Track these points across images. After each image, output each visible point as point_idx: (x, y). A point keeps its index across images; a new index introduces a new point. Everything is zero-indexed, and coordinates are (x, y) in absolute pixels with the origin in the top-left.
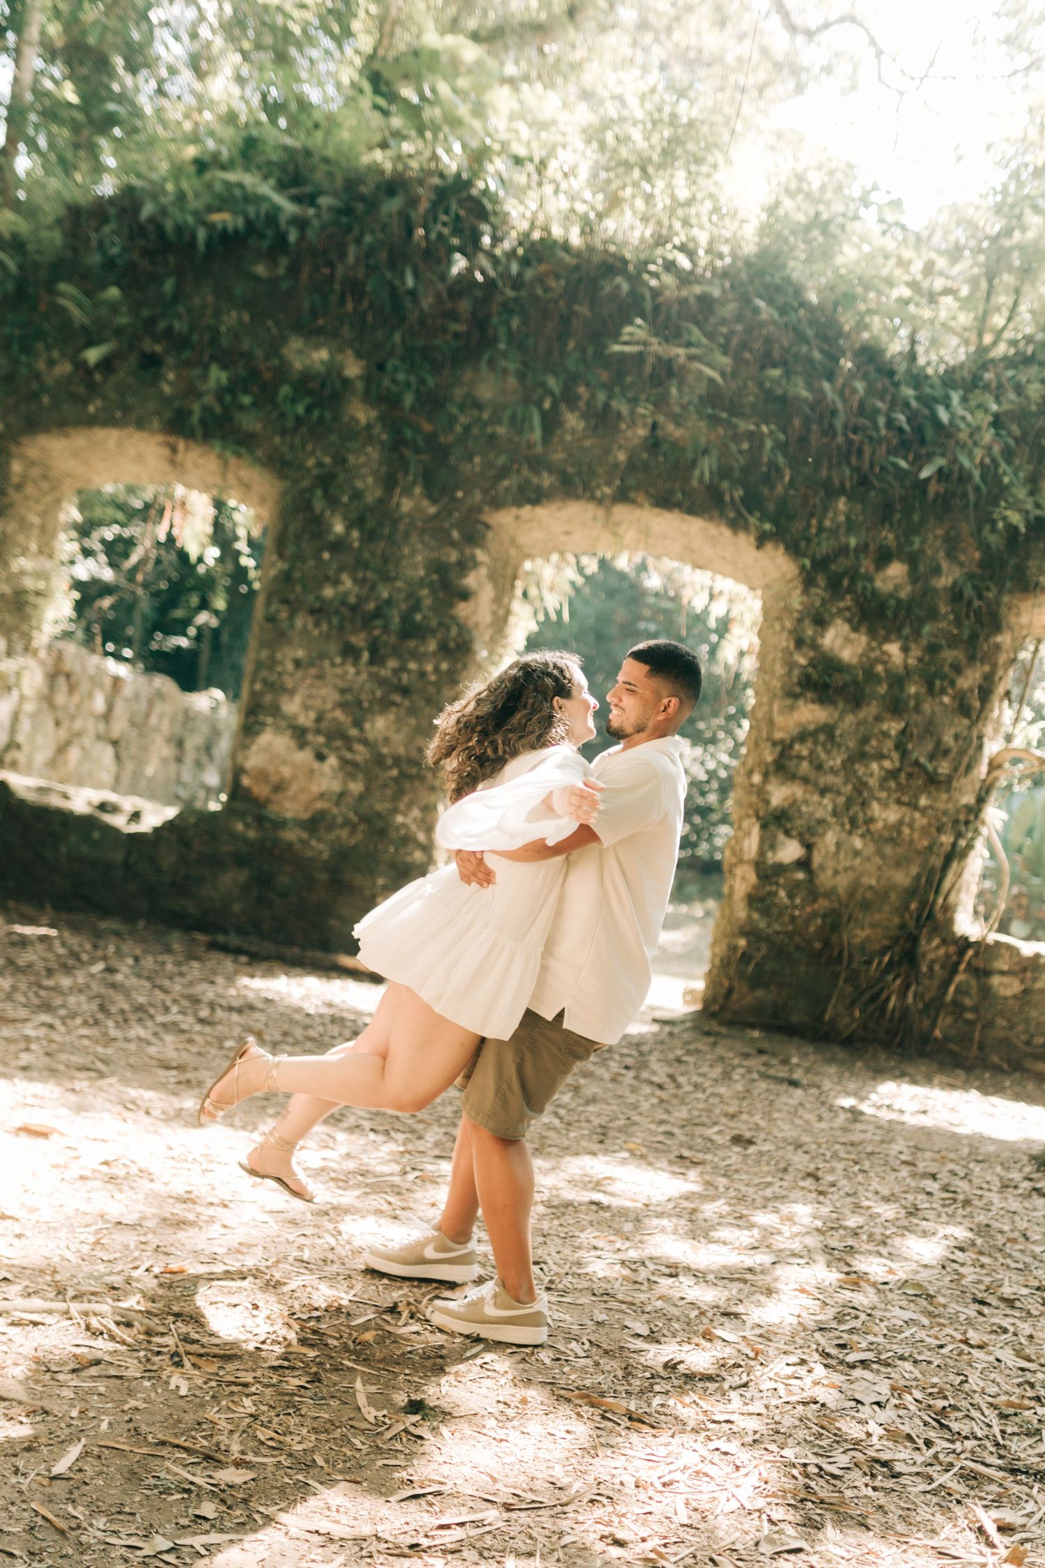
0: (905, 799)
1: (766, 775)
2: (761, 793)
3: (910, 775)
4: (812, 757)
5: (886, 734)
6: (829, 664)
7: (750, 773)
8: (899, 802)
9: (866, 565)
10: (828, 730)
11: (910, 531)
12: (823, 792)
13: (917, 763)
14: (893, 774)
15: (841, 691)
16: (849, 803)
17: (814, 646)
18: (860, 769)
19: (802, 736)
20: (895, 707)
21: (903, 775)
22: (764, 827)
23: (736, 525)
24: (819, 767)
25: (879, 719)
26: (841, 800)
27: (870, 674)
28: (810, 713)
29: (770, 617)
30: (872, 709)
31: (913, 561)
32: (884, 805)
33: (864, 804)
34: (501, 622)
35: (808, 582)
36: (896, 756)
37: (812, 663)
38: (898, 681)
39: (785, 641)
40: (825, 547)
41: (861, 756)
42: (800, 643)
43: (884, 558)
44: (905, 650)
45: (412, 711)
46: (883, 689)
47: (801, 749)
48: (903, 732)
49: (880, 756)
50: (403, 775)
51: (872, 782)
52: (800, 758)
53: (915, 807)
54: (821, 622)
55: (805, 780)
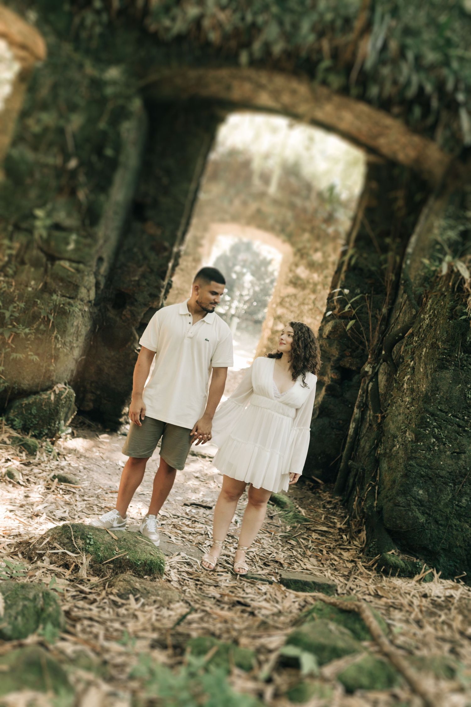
0: (314, 316)
1: (277, 305)
2: (275, 310)
3: (315, 311)
4: (290, 303)
5: (310, 299)
6: (298, 278)
7: (272, 304)
8: (312, 317)
9: (311, 252)
10: (295, 296)
11: (324, 244)
12: (292, 312)
13: (317, 308)
14: (311, 310)
15: (300, 285)
16: (298, 315)
17: (294, 272)
18: (302, 307)
19: (288, 296)
20: (314, 291)
21: (313, 311)
22: (275, 319)
23: (278, 236)
24: (291, 305)
25: (309, 294)
26: (296, 315)
27: (308, 282)
28: (291, 290)
29: (284, 262)
30: (307, 291)
31: (324, 253)
32: (307, 317)
33: (302, 317)
34: (209, 254)
35: (295, 254)
36: (312, 305)
37: (294, 277)
38: (315, 285)
39: (286, 269)
40: (300, 246)
41: (303, 304)
42: (291, 271)
43: (316, 250)
44: (319, 276)
45: (183, 276)
46: (311, 286)
47: (287, 300)
48: (315, 299)
49: (308, 304)
50: (179, 293)
51: (305, 311)
52: (286, 302)
53: (315, 319)
54: (297, 265)
55: (287, 308)
